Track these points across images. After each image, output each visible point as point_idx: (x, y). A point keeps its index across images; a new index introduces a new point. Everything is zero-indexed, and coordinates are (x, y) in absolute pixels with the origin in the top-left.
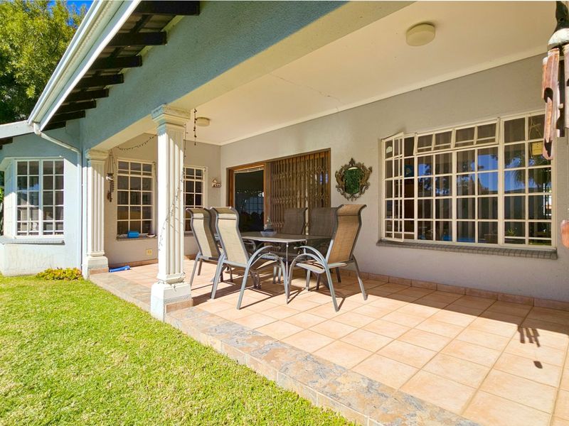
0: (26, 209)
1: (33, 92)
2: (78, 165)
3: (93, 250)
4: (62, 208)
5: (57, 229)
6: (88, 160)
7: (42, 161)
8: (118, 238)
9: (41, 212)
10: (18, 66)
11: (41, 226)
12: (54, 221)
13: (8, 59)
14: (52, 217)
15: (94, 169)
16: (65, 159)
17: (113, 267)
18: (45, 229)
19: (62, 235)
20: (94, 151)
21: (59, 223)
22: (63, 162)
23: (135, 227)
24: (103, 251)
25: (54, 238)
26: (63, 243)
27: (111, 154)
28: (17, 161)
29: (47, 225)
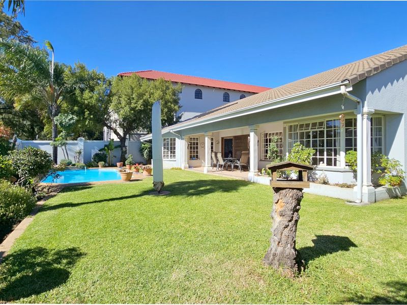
0: (166, 151)
2: (180, 139)
4: (175, 151)
6: (183, 139)
8: (190, 159)
9: (169, 152)
15: (185, 141)
17: (189, 167)
21: (174, 155)
22: (176, 138)
23: (194, 156)
24: (187, 163)
25: (173, 159)
26: (176, 161)
28: (163, 138)
29: (171, 156)
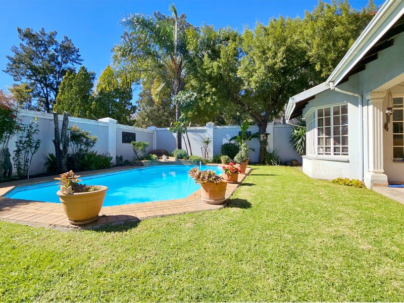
0: (323, 138)
1: (319, 66)
2: (359, 106)
3: (374, 168)
4: (347, 137)
5: (343, 152)
6: (369, 100)
7: (333, 107)
8: (394, 161)
9: (332, 140)
10: (311, 54)
11: (332, 149)
12: (341, 146)
13: (305, 52)
14: (340, 143)
15: (374, 106)
16: (348, 103)
18: (335, 151)
19: (347, 156)
20: (374, 92)
21: (345, 148)
22: (347, 105)
24: (382, 169)
25: (341, 157)
26: (348, 162)
27: (389, 93)
28: (317, 109)
29: (336, 149)
